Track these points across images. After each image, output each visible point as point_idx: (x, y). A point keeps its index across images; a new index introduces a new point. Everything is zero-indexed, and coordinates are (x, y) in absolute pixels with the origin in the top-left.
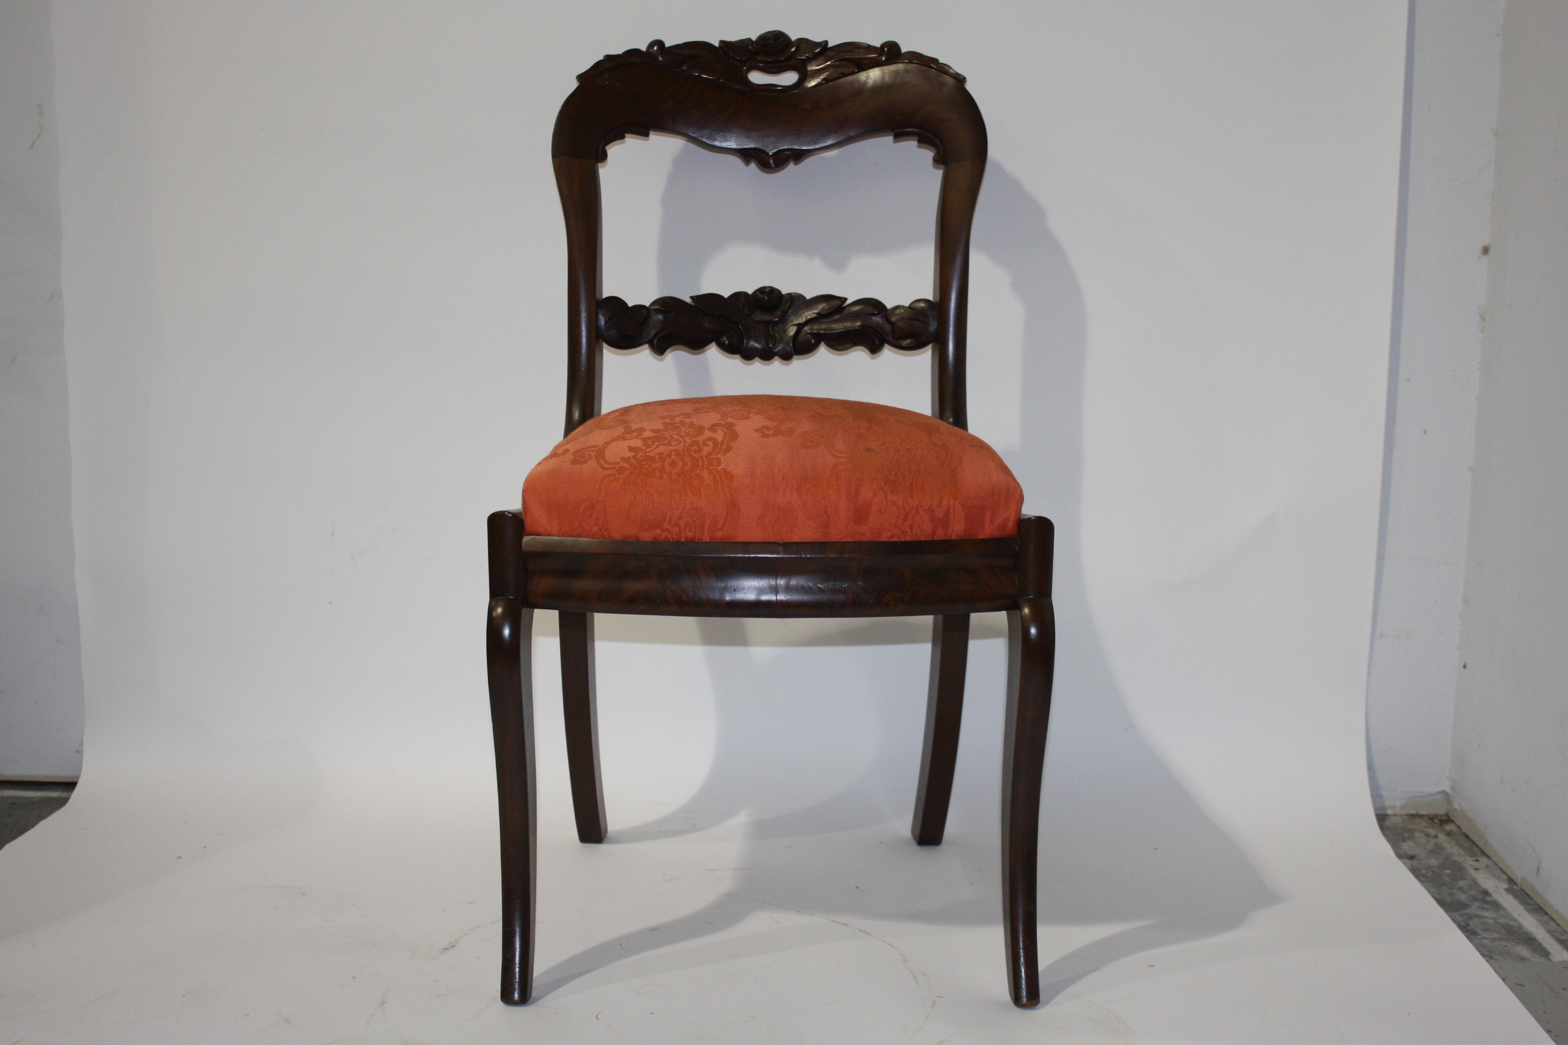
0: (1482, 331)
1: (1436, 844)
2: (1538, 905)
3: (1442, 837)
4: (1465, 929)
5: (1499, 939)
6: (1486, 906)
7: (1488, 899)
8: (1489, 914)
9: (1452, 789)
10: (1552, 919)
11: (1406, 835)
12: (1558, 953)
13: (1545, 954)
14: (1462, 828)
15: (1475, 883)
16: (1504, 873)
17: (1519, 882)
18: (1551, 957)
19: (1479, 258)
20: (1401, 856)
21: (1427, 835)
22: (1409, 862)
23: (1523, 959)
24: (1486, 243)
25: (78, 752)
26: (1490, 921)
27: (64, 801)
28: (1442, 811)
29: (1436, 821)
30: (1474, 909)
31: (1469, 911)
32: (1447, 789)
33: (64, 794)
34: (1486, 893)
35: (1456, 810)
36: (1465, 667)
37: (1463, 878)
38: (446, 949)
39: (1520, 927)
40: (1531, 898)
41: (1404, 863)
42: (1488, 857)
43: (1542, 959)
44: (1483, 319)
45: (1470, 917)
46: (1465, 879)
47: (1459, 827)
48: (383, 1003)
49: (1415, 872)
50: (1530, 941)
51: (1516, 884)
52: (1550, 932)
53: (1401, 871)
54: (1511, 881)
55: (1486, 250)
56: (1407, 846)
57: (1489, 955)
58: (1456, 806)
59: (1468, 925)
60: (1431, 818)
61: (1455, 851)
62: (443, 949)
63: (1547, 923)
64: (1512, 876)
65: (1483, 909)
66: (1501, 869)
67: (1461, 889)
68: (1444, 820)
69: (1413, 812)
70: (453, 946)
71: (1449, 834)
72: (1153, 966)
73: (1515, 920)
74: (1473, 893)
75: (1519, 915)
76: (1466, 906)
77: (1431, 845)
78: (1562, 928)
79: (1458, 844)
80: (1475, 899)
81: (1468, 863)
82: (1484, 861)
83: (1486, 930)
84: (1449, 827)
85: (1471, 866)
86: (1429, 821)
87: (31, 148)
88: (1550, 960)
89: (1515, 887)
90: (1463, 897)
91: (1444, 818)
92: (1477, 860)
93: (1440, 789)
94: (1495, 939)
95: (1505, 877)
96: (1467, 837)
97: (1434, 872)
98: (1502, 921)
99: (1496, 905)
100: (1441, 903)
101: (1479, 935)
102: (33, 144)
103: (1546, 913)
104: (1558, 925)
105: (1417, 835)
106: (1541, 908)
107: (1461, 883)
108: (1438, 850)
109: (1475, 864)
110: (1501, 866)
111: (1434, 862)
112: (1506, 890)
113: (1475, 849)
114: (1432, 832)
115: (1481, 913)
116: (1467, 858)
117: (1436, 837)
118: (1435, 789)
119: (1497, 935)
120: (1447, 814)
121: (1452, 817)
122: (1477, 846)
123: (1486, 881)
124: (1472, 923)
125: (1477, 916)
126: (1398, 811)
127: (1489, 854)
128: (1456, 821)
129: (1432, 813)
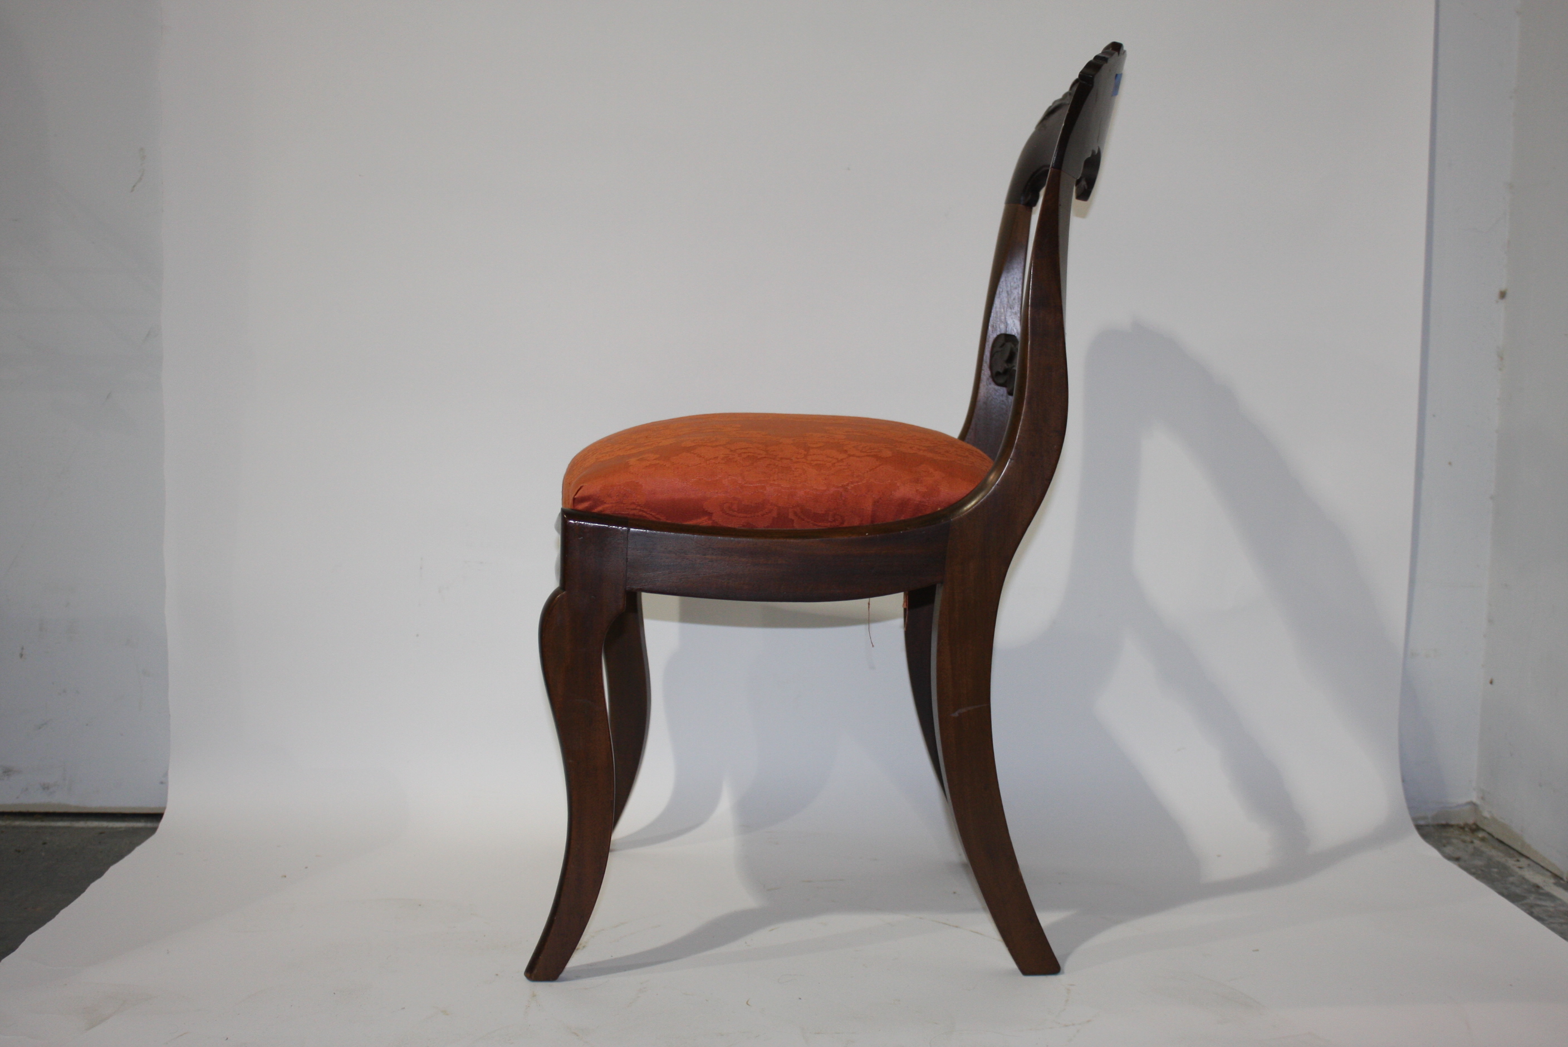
0: (1500, 369)
1: (1475, 848)
3: (1477, 843)
4: (1532, 914)
6: (1541, 897)
7: (1541, 891)
8: (1548, 904)
9: (1483, 798)
11: (1444, 841)
14: (1494, 834)
15: (1524, 880)
16: (1548, 870)
19: (1497, 302)
20: (1450, 858)
21: (1464, 841)
22: (1458, 863)
24: (1503, 287)
26: (1552, 910)
27: (154, 830)
28: (1471, 821)
29: (1467, 829)
30: (1532, 899)
31: (1530, 901)
32: (1475, 800)
33: (149, 825)
34: (1538, 887)
35: (1485, 818)
36: (1491, 683)
37: (1511, 875)
42: (1527, 858)
44: (1502, 359)
45: (1532, 906)
46: (1513, 876)
47: (1489, 834)
49: (1467, 869)
51: (1561, 879)
53: (1453, 867)
54: (1555, 876)
55: (1503, 295)
56: (1448, 849)
58: (1486, 814)
59: (1534, 912)
60: (1462, 828)
61: (1497, 855)
64: (1558, 874)
66: (1542, 867)
67: (1512, 883)
68: (1475, 829)
69: (1444, 822)
71: (1483, 840)
72: (1257, 950)
74: (1526, 887)
76: (1524, 898)
77: (1470, 849)
79: (1494, 847)
80: (1530, 892)
81: (1511, 863)
82: (1524, 862)
83: (1550, 916)
84: (1481, 835)
85: (1513, 865)
86: (1461, 831)
87: (132, 191)
89: (1562, 882)
90: (1518, 891)
91: (1474, 827)
92: (1518, 861)
93: (1468, 800)
94: (1562, 924)
95: (1549, 874)
96: (1503, 844)
97: (1482, 871)
98: (1562, 909)
99: (1550, 897)
100: (1503, 895)
102: (134, 186)
105: (1454, 841)
107: (1511, 879)
108: (1477, 853)
109: (1518, 864)
110: (1542, 864)
111: (1479, 862)
112: (1555, 884)
113: (1512, 852)
114: (1468, 838)
115: (1539, 902)
116: (1508, 859)
117: (1472, 842)
118: (1463, 801)
120: (1475, 824)
121: (1481, 826)
122: (1513, 849)
123: (1537, 879)
124: (1536, 910)
125: (1538, 905)
126: (1430, 821)
127: (1528, 856)
128: (1485, 828)
129: (1462, 823)
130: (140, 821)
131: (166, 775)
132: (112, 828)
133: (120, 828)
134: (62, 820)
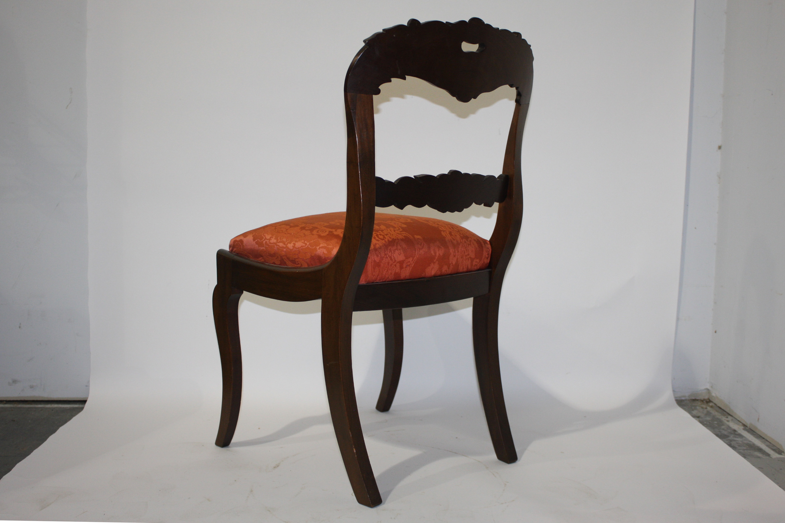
0: (719, 183)
1: (707, 411)
2: (759, 435)
3: (709, 408)
4: (730, 445)
5: (746, 450)
7: (736, 433)
8: (739, 439)
9: (712, 387)
10: (767, 441)
11: (693, 408)
12: (774, 455)
13: (769, 455)
14: (717, 404)
15: (729, 427)
16: (741, 422)
17: (748, 426)
18: (771, 456)
19: (717, 151)
20: (694, 416)
21: (702, 408)
22: (698, 419)
23: (759, 457)
24: (720, 145)
25: (87, 386)
26: (740, 442)
27: (82, 409)
28: (706, 397)
29: (704, 402)
30: (732, 437)
31: (730, 438)
32: (708, 387)
33: (81, 406)
34: (735, 431)
35: (713, 396)
36: (716, 332)
37: (723, 425)
38: (275, 467)
39: (754, 444)
40: (755, 432)
41: (696, 420)
43: (767, 457)
44: (720, 178)
45: (731, 441)
47: (715, 404)
48: (252, 491)
49: (702, 422)
50: (760, 450)
51: (747, 427)
52: (767, 446)
53: (695, 423)
54: (744, 425)
55: (720, 148)
56: (695, 412)
57: (744, 456)
58: (713, 394)
59: (731, 444)
60: (702, 401)
61: (718, 415)
62: (273, 467)
63: (765, 442)
64: (744, 423)
65: (736, 437)
66: (738, 421)
67: (723, 429)
68: (708, 401)
69: (694, 398)
70: (278, 466)
71: (712, 407)
73: (751, 441)
74: (729, 431)
75: (752, 439)
76: (728, 436)
77: (705, 411)
78: (772, 444)
79: (717, 411)
80: (731, 433)
81: (724, 419)
82: (730, 418)
83: (739, 446)
84: (711, 404)
85: (725, 420)
86: (702, 402)
87: (67, 108)
88: (771, 458)
89: (747, 428)
90: (726, 433)
91: (708, 400)
92: (727, 417)
93: (706, 387)
94: (744, 450)
95: (741, 424)
96: (720, 408)
97: (709, 423)
98: (745, 442)
99: (740, 436)
100: (717, 435)
101: (737, 448)
102: (67, 106)
103: (764, 438)
104: (770, 443)
105: (698, 408)
106: (761, 436)
107: (723, 427)
108: (708, 414)
109: (727, 419)
110: (738, 419)
111: (708, 419)
112: (744, 429)
113: (725, 413)
114: (704, 406)
116: (722, 416)
117: (706, 408)
118: (703, 388)
119: (745, 448)
120: (709, 399)
121: (711, 399)
122: (725, 411)
123: (734, 426)
124: (733, 443)
125: (734, 440)
126: (687, 398)
127: (732, 415)
128: (713, 401)
129: (702, 398)
130: (77, 404)
131: (89, 382)
132: (63, 408)
133: (67, 407)
134: (40, 404)
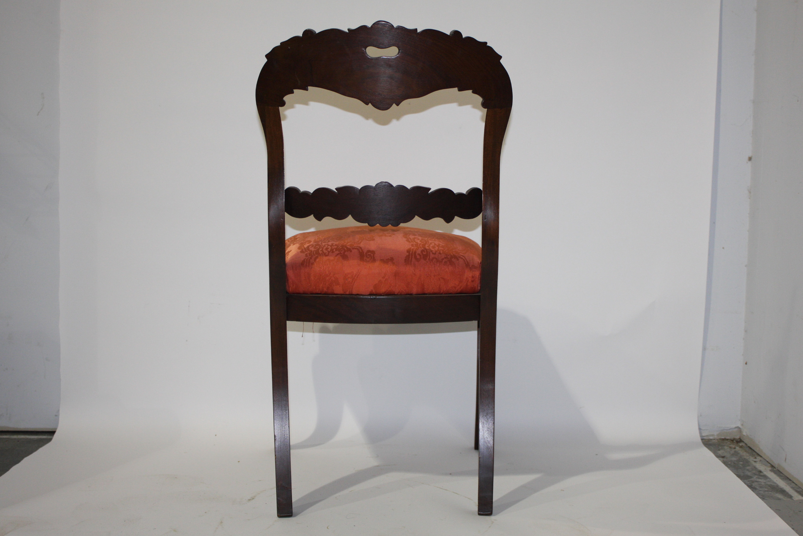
0: (749, 198)
1: (735, 451)
2: (786, 476)
3: (738, 448)
4: (751, 487)
5: (767, 491)
6: (760, 477)
7: (761, 474)
8: (762, 481)
9: (742, 425)
10: (793, 482)
11: (720, 447)
12: (797, 497)
13: (791, 497)
14: (747, 444)
15: (755, 468)
16: (769, 463)
17: (776, 466)
18: (793, 498)
19: (747, 163)
20: (718, 456)
21: (731, 448)
22: (722, 459)
23: (779, 499)
24: (750, 155)
25: (56, 416)
26: (763, 484)
27: (50, 440)
28: (737, 437)
29: (735, 441)
30: (755, 478)
31: (752, 479)
32: (739, 425)
33: (49, 437)
34: (761, 472)
35: (744, 435)
36: (746, 364)
37: (749, 466)
38: (249, 500)
39: (778, 486)
40: (782, 473)
41: (720, 460)
42: (761, 456)
43: (789, 499)
44: (750, 192)
45: (753, 482)
46: (750, 466)
47: (746, 444)
48: (221, 522)
49: (725, 463)
50: (783, 492)
51: (775, 468)
52: (792, 488)
53: (718, 462)
54: (772, 466)
55: (750, 159)
56: (720, 452)
57: (763, 498)
58: (744, 433)
59: (752, 485)
60: (732, 440)
61: (745, 454)
62: (248, 500)
63: (791, 484)
64: (773, 464)
65: (759, 478)
66: (767, 462)
67: (748, 470)
68: (740, 441)
69: (723, 438)
70: (253, 499)
71: (741, 447)
73: (775, 483)
74: (754, 472)
75: (777, 481)
76: (751, 477)
77: (733, 450)
78: (798, 486)
79: (746, 451)
80: (755, 474)
81: (751, 459)
82: (759, 458)
83: (761, 487)
84: (741, 444)
85: (753, 460)
86: (731, 442)
87: (38, 115)
88: (793, 499)
89: (775, 469)
90: (749, 474)
91: (738, 440)
92: (756, 458)
93: (736, 426)
94: (765, 491)
95: (769, 465)
96: (750, 448)
97: (734, 463)
98: (769, 483)
99: (765, 477)
100: (739, 476)
101: (757, 489)
102: (39, 112)
103: (790, 480)
104: (796, 485)
105: (725, 448)
106: (788, 478)
107: (748, 468)
108: (736, 454)
109: (755, 460)
110: (767, 460)
111: (734, 459)
112: (770, 470)
113: (754, 453)
114: (733, 446)
115: (758, 480)
116: (751, 457)
117: (735, 448)
118: (734, 426)
119: (766, 489)
120: (740, 439)
121: (743, 440)
122: (755, 452)
123: (760, 466)
124: (754, 484)
125: (757, 481)
126: (716, 437)
127: (761, 455)
128: (744, 441)
129: (732, 438)
130: (45, 435)
131: (58, 411)
132: (30, 439)
133: (34, 439)
134: (6, 435)
